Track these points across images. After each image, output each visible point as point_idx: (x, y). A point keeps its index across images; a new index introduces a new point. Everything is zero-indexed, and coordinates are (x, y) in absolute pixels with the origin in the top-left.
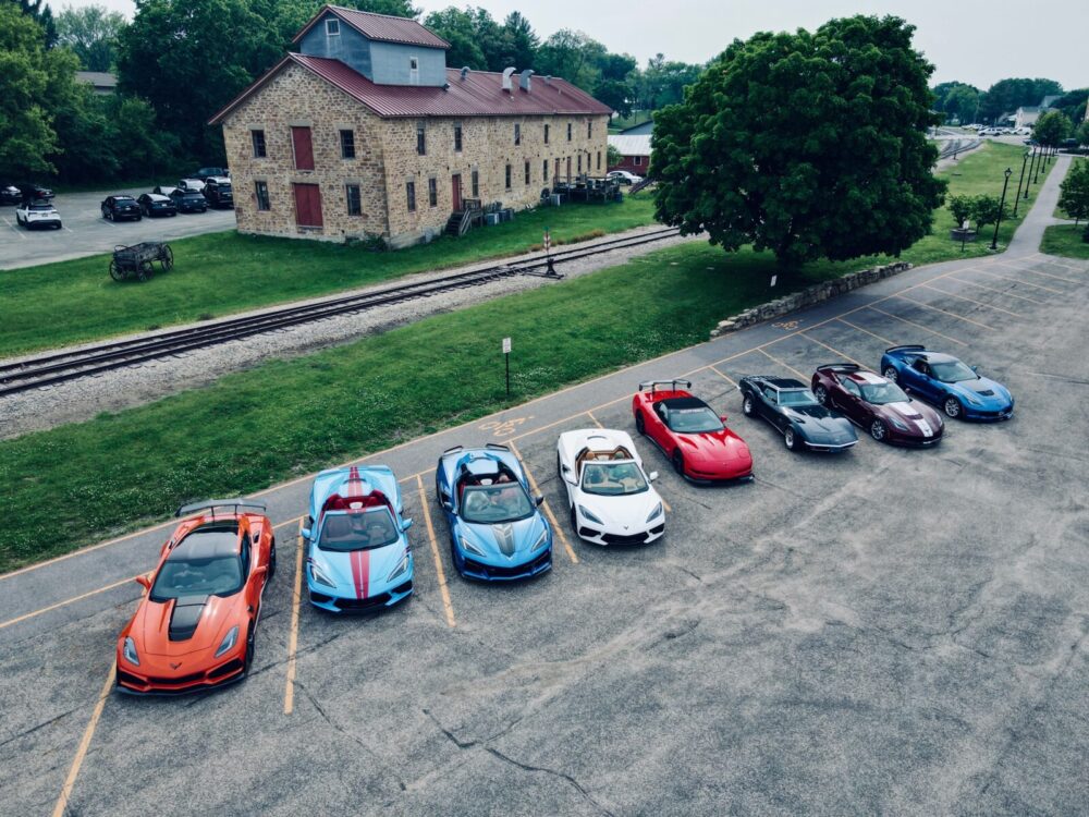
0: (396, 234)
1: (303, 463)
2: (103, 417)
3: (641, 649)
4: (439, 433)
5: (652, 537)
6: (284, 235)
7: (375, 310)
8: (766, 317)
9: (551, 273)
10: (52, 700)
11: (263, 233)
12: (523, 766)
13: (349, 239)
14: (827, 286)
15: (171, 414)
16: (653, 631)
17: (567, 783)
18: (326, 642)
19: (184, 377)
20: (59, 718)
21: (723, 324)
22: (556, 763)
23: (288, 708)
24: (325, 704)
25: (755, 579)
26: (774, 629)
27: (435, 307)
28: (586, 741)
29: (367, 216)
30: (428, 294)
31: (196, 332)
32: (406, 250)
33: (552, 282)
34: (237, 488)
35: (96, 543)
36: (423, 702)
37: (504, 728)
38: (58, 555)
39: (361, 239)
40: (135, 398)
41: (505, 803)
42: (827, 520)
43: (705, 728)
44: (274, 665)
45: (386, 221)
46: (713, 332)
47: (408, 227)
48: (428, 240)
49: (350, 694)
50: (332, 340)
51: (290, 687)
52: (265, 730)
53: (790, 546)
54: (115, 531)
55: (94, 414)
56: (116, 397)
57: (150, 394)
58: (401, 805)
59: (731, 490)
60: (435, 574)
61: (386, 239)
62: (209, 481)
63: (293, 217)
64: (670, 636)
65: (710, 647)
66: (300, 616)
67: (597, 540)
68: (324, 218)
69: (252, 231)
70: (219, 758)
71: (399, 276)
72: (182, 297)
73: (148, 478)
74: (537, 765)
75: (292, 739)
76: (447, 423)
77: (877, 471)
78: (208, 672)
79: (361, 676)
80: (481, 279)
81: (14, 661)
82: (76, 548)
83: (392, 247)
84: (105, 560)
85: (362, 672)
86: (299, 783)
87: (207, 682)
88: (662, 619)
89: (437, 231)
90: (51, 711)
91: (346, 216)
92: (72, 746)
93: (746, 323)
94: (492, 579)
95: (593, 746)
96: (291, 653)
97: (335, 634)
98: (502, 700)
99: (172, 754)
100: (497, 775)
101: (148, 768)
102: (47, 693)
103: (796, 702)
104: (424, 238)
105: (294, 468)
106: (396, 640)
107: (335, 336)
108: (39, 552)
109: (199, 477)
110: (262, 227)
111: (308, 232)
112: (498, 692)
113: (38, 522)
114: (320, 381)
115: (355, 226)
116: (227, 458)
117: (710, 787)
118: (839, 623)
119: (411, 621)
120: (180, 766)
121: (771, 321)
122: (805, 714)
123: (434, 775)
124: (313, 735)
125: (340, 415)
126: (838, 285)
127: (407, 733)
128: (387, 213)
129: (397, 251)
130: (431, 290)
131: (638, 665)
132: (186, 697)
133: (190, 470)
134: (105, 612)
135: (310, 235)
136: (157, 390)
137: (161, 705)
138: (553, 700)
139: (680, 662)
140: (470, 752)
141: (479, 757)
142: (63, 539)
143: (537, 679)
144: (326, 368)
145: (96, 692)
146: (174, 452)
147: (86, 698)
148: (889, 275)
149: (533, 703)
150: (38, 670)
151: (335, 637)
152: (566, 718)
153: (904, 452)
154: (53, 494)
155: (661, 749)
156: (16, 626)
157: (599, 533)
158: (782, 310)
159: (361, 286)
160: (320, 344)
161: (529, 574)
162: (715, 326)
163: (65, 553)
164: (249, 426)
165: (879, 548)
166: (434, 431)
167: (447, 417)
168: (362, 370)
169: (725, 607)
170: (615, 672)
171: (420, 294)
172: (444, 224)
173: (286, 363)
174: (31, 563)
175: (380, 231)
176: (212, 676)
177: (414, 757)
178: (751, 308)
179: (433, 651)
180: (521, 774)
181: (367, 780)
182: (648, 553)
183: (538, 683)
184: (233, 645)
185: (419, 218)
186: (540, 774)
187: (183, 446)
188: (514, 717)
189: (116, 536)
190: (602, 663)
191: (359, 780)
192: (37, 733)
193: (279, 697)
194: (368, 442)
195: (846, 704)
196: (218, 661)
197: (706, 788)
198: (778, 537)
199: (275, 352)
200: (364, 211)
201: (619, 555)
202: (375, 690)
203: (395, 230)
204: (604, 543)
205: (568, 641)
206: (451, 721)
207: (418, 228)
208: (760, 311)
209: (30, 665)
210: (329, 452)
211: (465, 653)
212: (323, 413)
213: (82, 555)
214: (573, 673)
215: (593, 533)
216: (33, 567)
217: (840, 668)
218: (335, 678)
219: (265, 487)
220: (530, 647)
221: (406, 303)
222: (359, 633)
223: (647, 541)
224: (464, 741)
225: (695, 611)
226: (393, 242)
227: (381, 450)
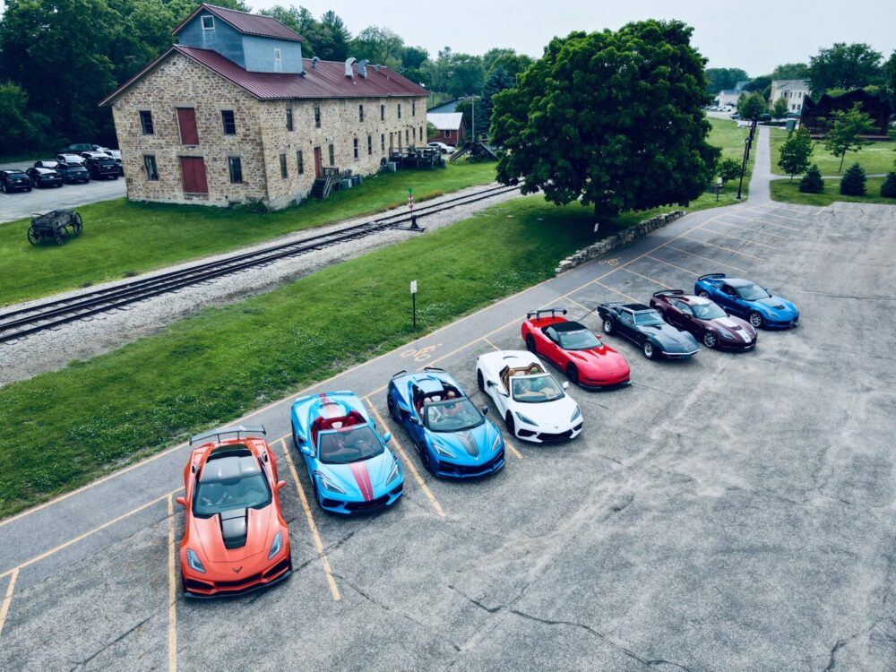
0: (274, 197)
1: (265, 394)
2: (75, 364)
3: (598, 522)
4: (368, 362)
5: (575, 434)
6: (172, 201)
7: (279, 263)
8: (593, 256)
9: (415, 227)
10: (127, 611)
11: (152, 200)
12: (546, 622)
13: (232, 204)
14: (631, 230)
15: (136, 358)
16: (602, 507)
17: (585, 631)
18: (345, 539)
19: (135, 326)
20: (140, 625)
21: (563, 263)
22: (570, 616)
23: (337, 596)
24: (366, 589)
25: (663, 458)
26: (690, 497)
27: (329, 258)
28: (586, 597)
29: (247, 184)
30: (320, 247)
31: (129, 287)
32: (281, 211)
33: (418, 234)
34: (216, 418)
35: (109, 474)
36: (445, 579)
37: (519, 593)
38: (78, 487)
39: (243, 203)
40: (98, 347)
41: (543, 652)
42: (696, 410)
43: (671, 577)
44: (310, 562)
45: (265, 187)
46: (557, 270)
47: (283, 192)
48: (298, 202)
49: (383, 579)
50: (252, 289)
51: (331, 580)
52: (324, 616)
53: (678, 432)
54: (121, 462)
55: (66, 363)
56: (79, 346)
57: (109, 343)
58: (461, 663)
59: (617, 393)
60: (413, 476)
61: (265, 203)
62: (189, 414)
63: (180, 186)
64: (616, 509)
65: (649, 515)
66: (315, 520)
67: (533, 439)
68: (209, 185)
69: (142, 199)
70: (296, 643)
71: (285, 234)
72: (100, 257)
73: (136, 415)
74: (555, 620)
75: (351, 619)
76: (373, 353)
77: (718, 371)
78: (264, 573)
79: (386, 564)
80: (359, 234)
81: (75, 582)
82: (92, 480)
83: (271, 209)
84: (123, 487)
85: (385, 561)
86: (372, 655)
87: (264, 581)
88: (605, 497)
89: (304, 195)
90: (130, 621)
91: (228, 183)
92: (161, 647)
93: (579, 262)
94: (463, 476)
95: (593, 600)
96: (320, 551)
97: (350, 532)
98: (509, 570)
99: (253, 644)
100: (529, 631)
101: (237, 657)
102: (119, 606)
103: (729, 551)
104: (295, 201)
105: (258, 398)
106: (402, 532)
107: (253, 286)
108: (60, 486)
109: (180, 411)
110: (151, 195)
111: (195, 198)
112: (502, 565)
113: (50, 459)
114: (256, 324)
115: (237, 192)
116: (200, 393)
117: (693, 621)
118: (736, 488)
119: (408, 516)
120: (264, 653)
121: (597, 259)
122: (739, 559)
123: (478, 636)
124: (367, 615)
125: (283, 352)
126: (639, 230)
127: (443, 605)
128: (266, 180)
129: (274, 212)
130: (322, 244)
131: (601, 533)
132: (246, 596)
133: (171, 405)
134: (142, 532)
135: (196, 201)
136: (115, 339)
137: (227, 605)
138: (547, 567)
139: (632, 528)
140: (498, 616)
141: (507, 618)
142: (78, 473)
143: (528, 552)
144: (256, 313)
145: (163, 600)
146: (151, 391)
147: (158, 605)
148: (672, 221)
149: (533, 571)
150: (102, 586)
151: (352, 534)
152: (564, 580)
153: (731, 355)
154: (55, 434)
155: (644, 597)
156: (65, 551)
157: (535, 433)
158: (603, 251)
159: (257, 243)
160: (242, 293)
161: (491, 470)
162: (557, 265)
163: (84, 484)
164: (208, 365)
165: (743, 429)
166: (365, 360)
167: (371, 348)
168: (289, 312)
169: (648, 483)
170: (586, 541)
171: (313, 247)
172: (310, 189)
173: (221, 310)
174: (55, 496)
175: (259, 196)
176: (267, 575)
177: (457, 624)
178: (581, 249)
179: (436, 539)
180: (546, 628)
181: (427, 647)
182: (573, 446)
183: (530, 555)
184: (281, 547)
185: (291, 185)
186: (561, 626)
187: (159, 386)
188: (523, 583)
189: (124, 466)
190: (573, 535)
191: (420, 647)
192: (125, 640)
193: (325, 588)
194: (313, 373)
195: (765, 548)
196: (271, 562)
197: (690, 623)
198: (665, 425)
199: (207, 302)
200: (245, 179)
201: (552, 449)
202: (402, 574)
203: (272, 195)
204: (540, 441)
205: (540, 521)
206: (475, 592)
207: (290, 193)
208: (588, 252)
209: (92, 584)
210: (284, 383)
211: (464, 538)
212: (268, 350)
213: (99, 486)
214: (554, 546)
215: (530, 433)
216: (58, 499)
217: (749, 522)
218: (365, 568)
219: (239, 416)
220: (512, 527)
221: (304, 256)
222: (370, 529)
223: (572, 437)
224: (491, 607)
225: (627, 488)
226: (272, 205)
227: (326, 378)
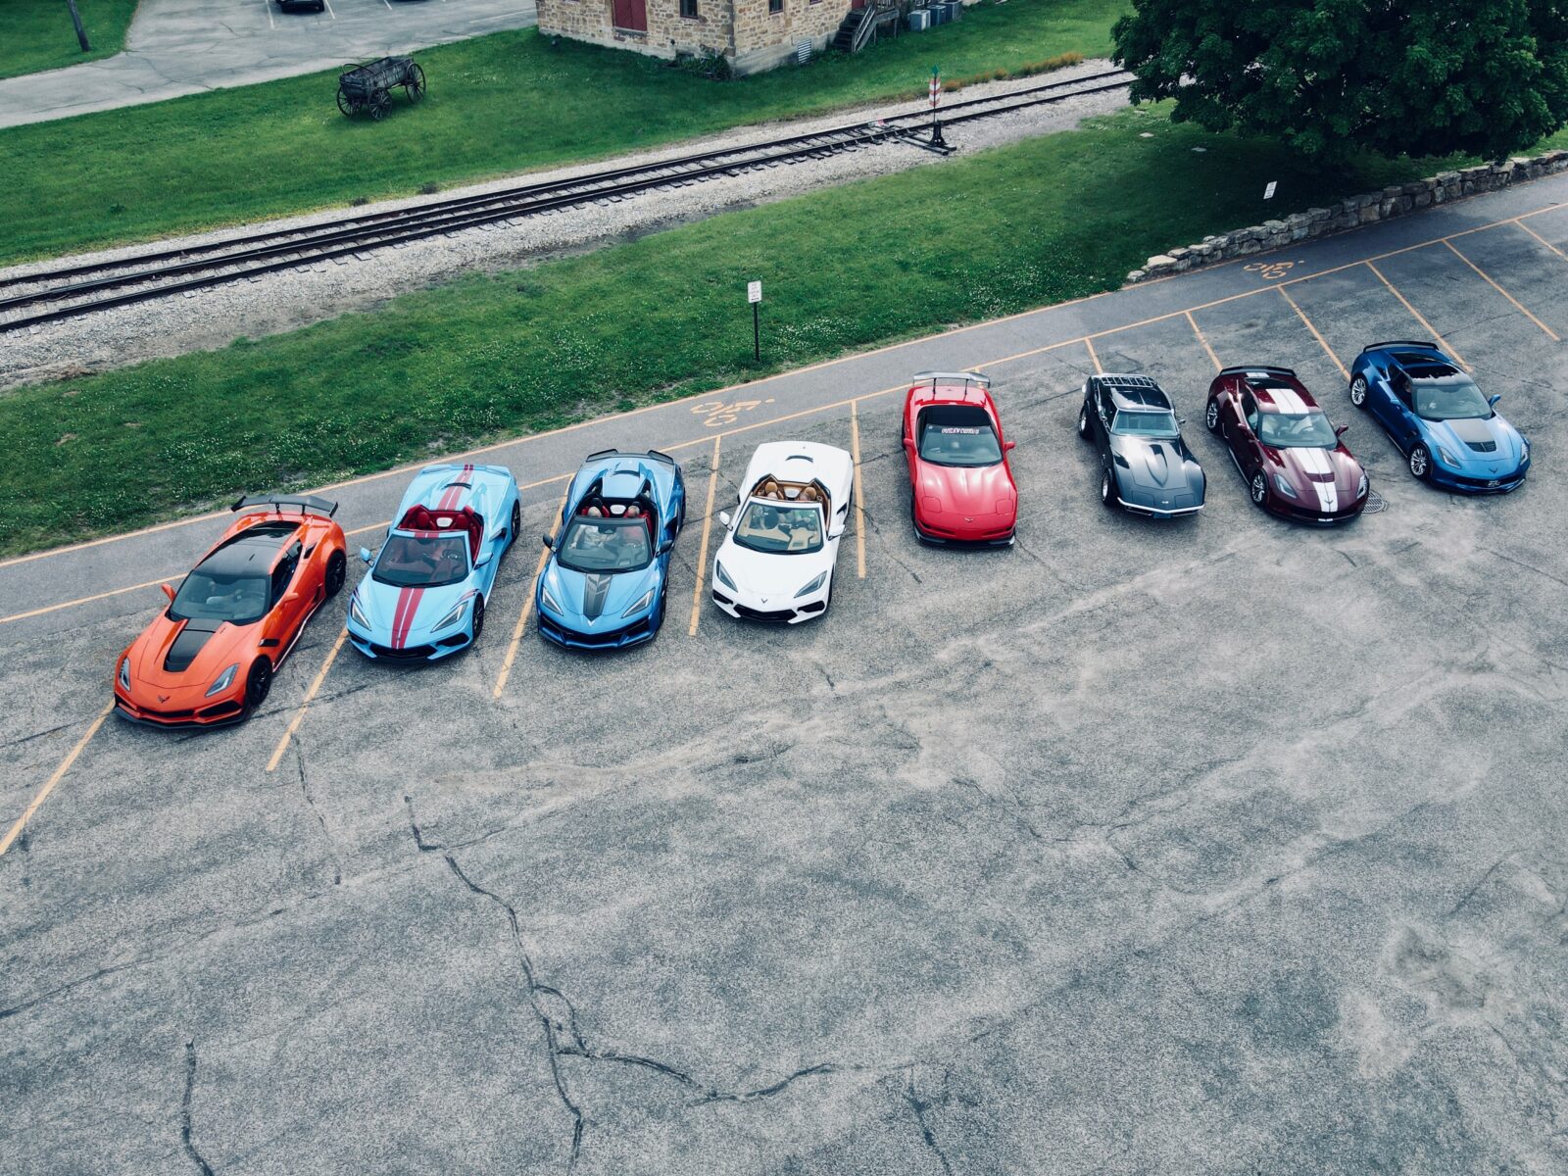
0: (746, 50)
1: (446, 439)
2: (241, 344)
3: (694, 771)
4: (636, 412)
5: (802, 616)
6: (597, 41)
7: (650, 196)
8: (1243, 251)
9: (937, 144)
10: (56, 709)
11: (570, 35)
12: (472, 886)
13: (681, 55)
15: (315, 348)
16: (726, 749)
17: (504, 915)
18: (349, 692)
19: (355, 292)
20: (54, 730)
21: (1156, 261)
22: (507, 891)
23: (272, 765)
24: (311, 767)
25: (906, 698)
26: (878, 775)
27: (734, 197)
28: (556, 872)
29: (704, 20)
30: (735, 171)
31: (403, 216)
32: (762, 75)
34: (354, 465)
35: (176, 520)
36: (410, 787)
37: (479, 836)
38: (131, 530)
39: (696, 56)
40: (284, 319)
41: (426, 923)
42: (1073, 628)
43: (700, 886)
44: (283, 710)
45: (730, 30)
46: (1133, 275)
47: (768, 38)
48: (802, 58)
49: (342, 761)
50: (565, 243)
51: (286, 738)
52: (237, 787)
53: (990, 656)
54: (201, 506)
55: (231, 339)
56: (264, 315)
57: (305, 316)
58: (325, 900)
60: (514, 624)
61: (730, 59)
62: (324, 452)
63: (609, 15)
64: (741, 760)
65: (778, 783)
66: (339, 653)
67: (729, 609)
68: (649, 18)
69: (557, 31)
70: (180, 808)
72: (417, 149)
73: (257, 439)
74: (487, 888)
75: (257, 802)
76: (654, 397)
77: (1214, 556)
78: (197, 711)
79: (365, 740)
80: (827, 148)
81: (41, 655)
82: (153, 523)
83: (738, 71)
84: (175, 544)
85: (367, 737)
86: (241, 853)
87: (200, 720)
88: (746, 736)
89: (819, 42)
90: (51, 721)
91: (677, 17)
92: (53, 764)
93: (1200, 262)
94: (568, 643)
95: (560, 880)
96: (307, 699)
97: (364, 683)
98: (496, 802)
99: (139, 794)
100: (439, 890)
101: (112, 804)
102: (54, 700)
103: (830, 878)
104: (795, 55)
105: (430, 445)
106: (423, 704)
107: (572, 238)
108: (114, 523)
109: (315, 444)
110: (569, 27)
111: (628, 39)
112: (497, 791)
113: (122, 484)
114: (514, 315)
115: (688, 35)
116: (355, 422)
117: (656, 956)
118: (972, 783)
119: (455, 682)
120: (141, 808)
121: (1251, 258)
122: (831, 895)
123: (377, 874)
124: (281, 802)
125: (518, 372)
127: (374, 820)
128: (733, 18)
129: (746, 78)
130: (742, 165)
131: (674, 791)
132: (180, 732)
133: (307, 433)
134: (148, 612)
135: (630, 44)
136: (315, 310)
137: (153, 735)
138: (551, 814)
139: (729, 797)
140: (427, 857)
141: (435, 863)
142: (143, 510)
143: (550, 784)
144: (535, 293)
145: (100, 707)
146: (300, 405)
147: (87, 711)
149: (529, 813)
150: (57, 671)
151: (361, 688)
152: (551, 840)
154: (149, 450)
155: (630, 901)
156: (57, 613)
157: (732, 602)
158: (1278, 240)
159: (660, 145)
160: (545, 250)
161: (615, 645)
162: (1139, 263)
163: (140, 528)
164: (399, 377)
165: (1115, 683)
166: (631, 407)
167: (659, 387)
168: (584, 297)
169: (840, 732)
170: (646, 793)
171: (724, 170)
172: (833, 32)
173: (487, 280)
174: (102, 536)
175: (721, 45)
176: (203, 714)
177: (367, 850)
178: (1218, 235)
179: (462, 724)
180: (464, 893)
181: (307, 865)
182: (791, 636)
183: (548, 790)
184: (228, 686)
185: (788, 23)
186: (484, 898)
187: (311, 398)
188: (498, 825)
189: (199, 514)
190: (636, 779)
191: (299, 863)
192: (28, 743)
193: (268, 750)
194: (537, 416)
195: (892, 894)
196: (209, 701)
197: (650, 958)
198: (986, 644)
199: (482, 260)
200: (701, 11)
201: (754, 632)
202: (372, 763)
203: (744, 45)
204: (736, 615)
205: (615, 742)
206: (426, 816)
207: (786, 40)
208: (1232, 241)
209: (51, 664)
210: (482, 426)
211: (490, 735)
212: (497, 366)
213: (154, 534)
214: (596, 784)
215: (727, 601)
216: (102, 541)
217: (921, 845)
218: (336, 739)
219: (386, 468)
220: (567, 741)
221: (697, 187)
222: (390, 687)
223: (792, 621)
224: (428, 843)
225: (798, 730)
226: (740, 64)
227: (549, 430)
